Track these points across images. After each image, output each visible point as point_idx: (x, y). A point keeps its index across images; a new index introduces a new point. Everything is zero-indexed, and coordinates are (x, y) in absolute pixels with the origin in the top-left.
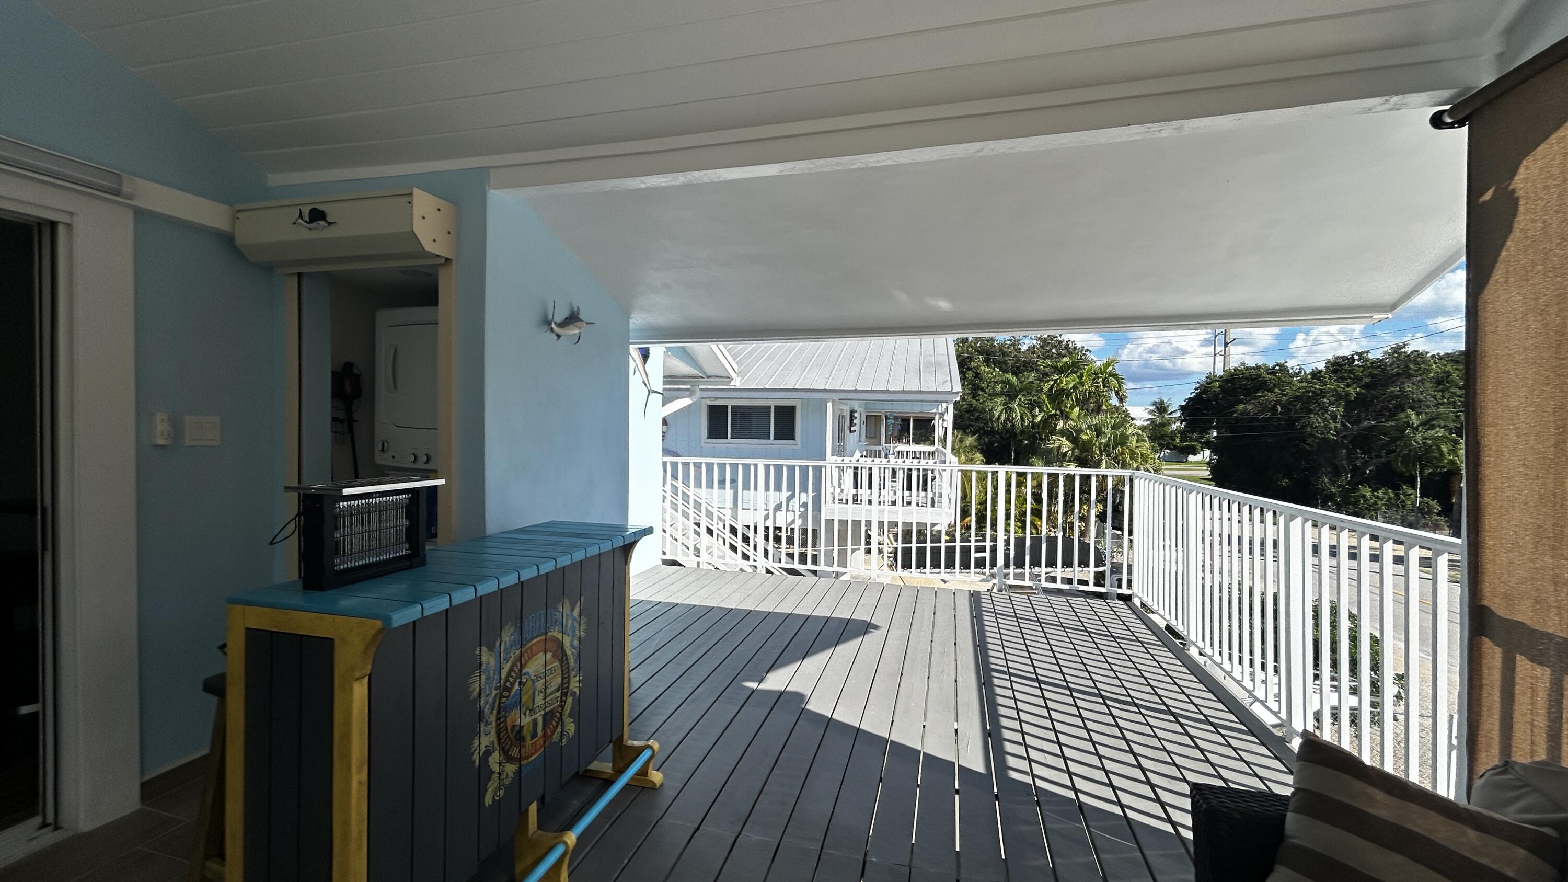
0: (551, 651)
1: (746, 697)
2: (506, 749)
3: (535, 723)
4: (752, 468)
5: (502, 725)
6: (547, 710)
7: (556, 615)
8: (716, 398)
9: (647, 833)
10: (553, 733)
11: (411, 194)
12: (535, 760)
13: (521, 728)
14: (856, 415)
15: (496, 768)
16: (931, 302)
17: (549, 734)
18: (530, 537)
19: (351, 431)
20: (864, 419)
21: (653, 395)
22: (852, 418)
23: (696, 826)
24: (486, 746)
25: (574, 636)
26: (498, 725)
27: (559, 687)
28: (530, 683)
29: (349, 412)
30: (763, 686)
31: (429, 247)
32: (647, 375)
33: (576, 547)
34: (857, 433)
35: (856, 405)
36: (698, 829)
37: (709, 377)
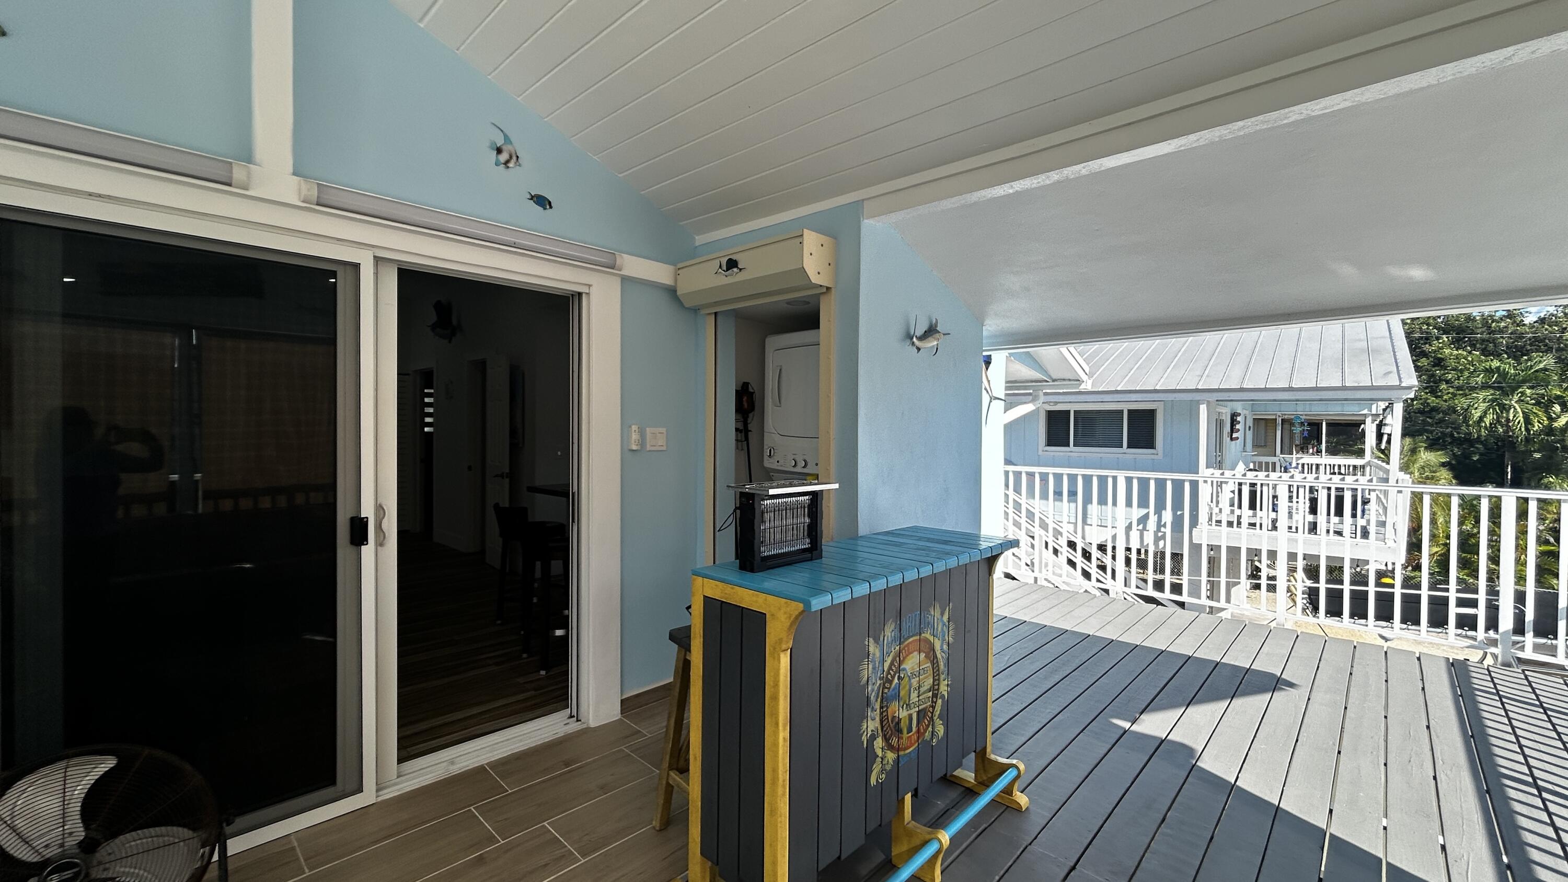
0: (924, 652)
1: (1117, 736)
2: (887, 737)
3: (910, 716)
4: (1110, 481)
5: (884, 714)
6: (921, 707)
7: (928, 618)
8: (1056, 403)
9: (1016, 856)
10: (925, 731)
11: (802, 235)
12: (910, 753)
13: (900, 720)
14: (1239, 419)
15: (880, 753)
16: (1395, 271)
17: (922, 731)
18: (901, 540)
19: (747, 439)
20: (1250, 423)
21: (994, 402)
22: (1233, 422)
23: (1072, 864)
24: (872, 731)
25: (944, 640)
26: (881, 713)
27: (931, 687)
28: (907, 679)
29: (746, 424)
30: (1135, 728)
31: (815, 279)
32: (989, 381)
33: (947, 554)
34: (1240, 442)
35: (1238, 407)
36: (1073, 868)
37: (1054, 381)
